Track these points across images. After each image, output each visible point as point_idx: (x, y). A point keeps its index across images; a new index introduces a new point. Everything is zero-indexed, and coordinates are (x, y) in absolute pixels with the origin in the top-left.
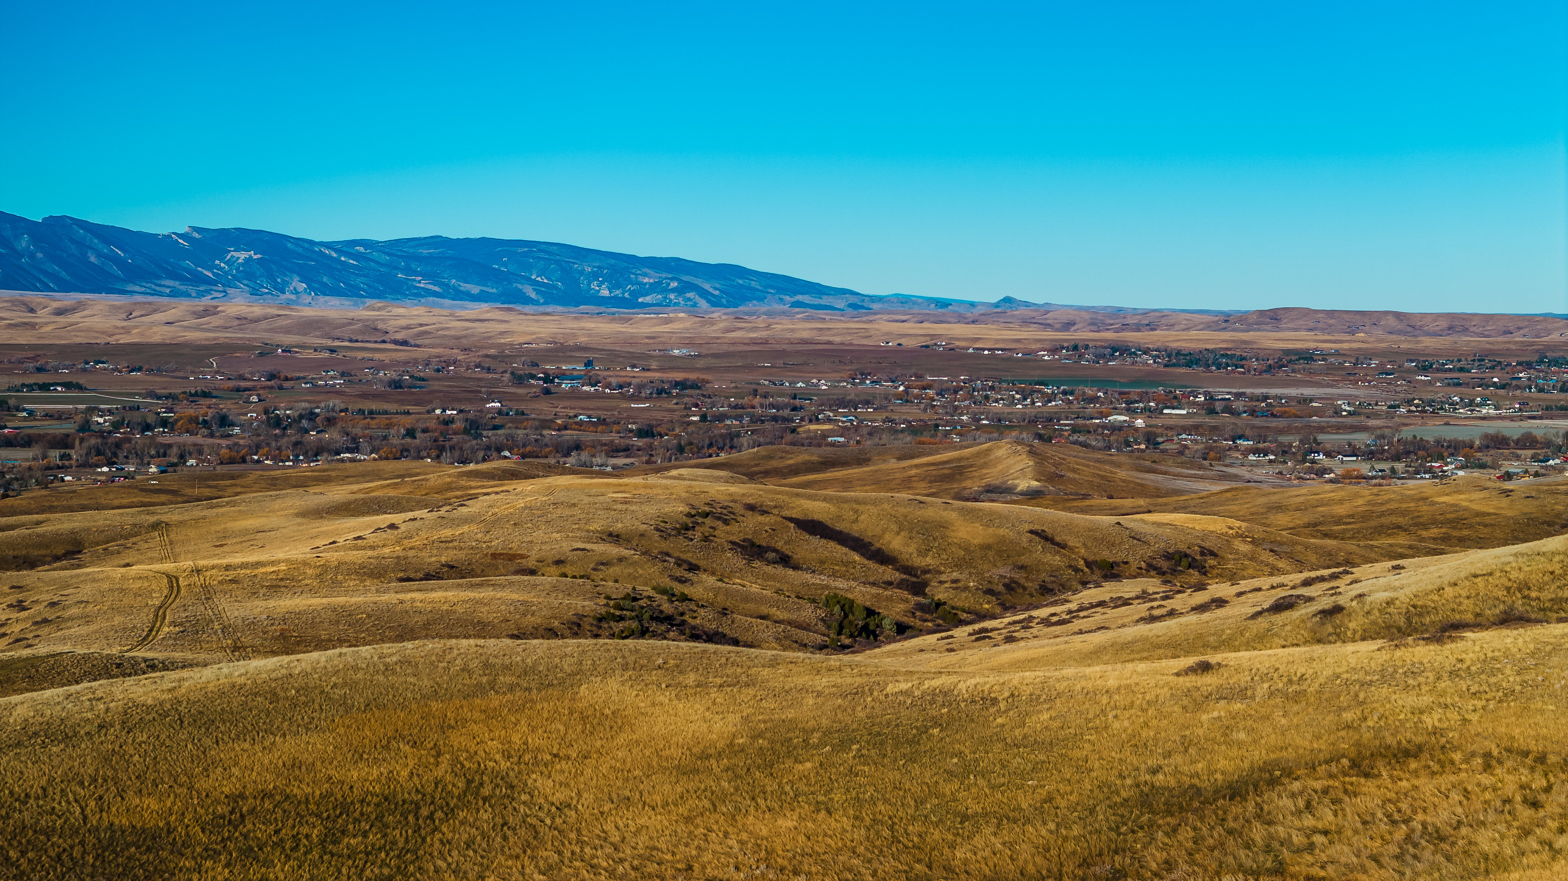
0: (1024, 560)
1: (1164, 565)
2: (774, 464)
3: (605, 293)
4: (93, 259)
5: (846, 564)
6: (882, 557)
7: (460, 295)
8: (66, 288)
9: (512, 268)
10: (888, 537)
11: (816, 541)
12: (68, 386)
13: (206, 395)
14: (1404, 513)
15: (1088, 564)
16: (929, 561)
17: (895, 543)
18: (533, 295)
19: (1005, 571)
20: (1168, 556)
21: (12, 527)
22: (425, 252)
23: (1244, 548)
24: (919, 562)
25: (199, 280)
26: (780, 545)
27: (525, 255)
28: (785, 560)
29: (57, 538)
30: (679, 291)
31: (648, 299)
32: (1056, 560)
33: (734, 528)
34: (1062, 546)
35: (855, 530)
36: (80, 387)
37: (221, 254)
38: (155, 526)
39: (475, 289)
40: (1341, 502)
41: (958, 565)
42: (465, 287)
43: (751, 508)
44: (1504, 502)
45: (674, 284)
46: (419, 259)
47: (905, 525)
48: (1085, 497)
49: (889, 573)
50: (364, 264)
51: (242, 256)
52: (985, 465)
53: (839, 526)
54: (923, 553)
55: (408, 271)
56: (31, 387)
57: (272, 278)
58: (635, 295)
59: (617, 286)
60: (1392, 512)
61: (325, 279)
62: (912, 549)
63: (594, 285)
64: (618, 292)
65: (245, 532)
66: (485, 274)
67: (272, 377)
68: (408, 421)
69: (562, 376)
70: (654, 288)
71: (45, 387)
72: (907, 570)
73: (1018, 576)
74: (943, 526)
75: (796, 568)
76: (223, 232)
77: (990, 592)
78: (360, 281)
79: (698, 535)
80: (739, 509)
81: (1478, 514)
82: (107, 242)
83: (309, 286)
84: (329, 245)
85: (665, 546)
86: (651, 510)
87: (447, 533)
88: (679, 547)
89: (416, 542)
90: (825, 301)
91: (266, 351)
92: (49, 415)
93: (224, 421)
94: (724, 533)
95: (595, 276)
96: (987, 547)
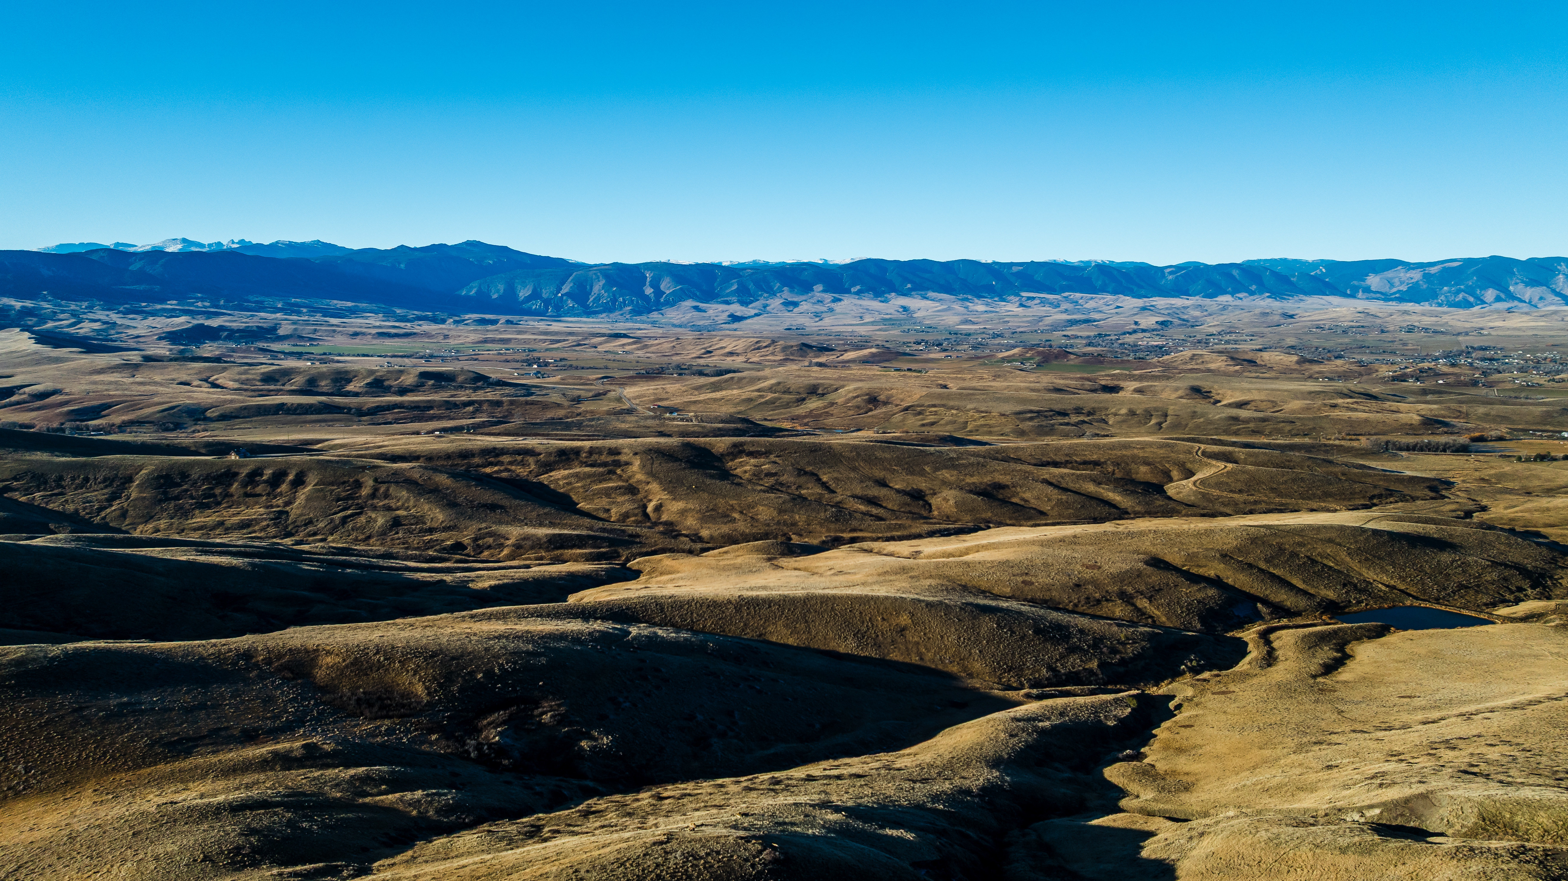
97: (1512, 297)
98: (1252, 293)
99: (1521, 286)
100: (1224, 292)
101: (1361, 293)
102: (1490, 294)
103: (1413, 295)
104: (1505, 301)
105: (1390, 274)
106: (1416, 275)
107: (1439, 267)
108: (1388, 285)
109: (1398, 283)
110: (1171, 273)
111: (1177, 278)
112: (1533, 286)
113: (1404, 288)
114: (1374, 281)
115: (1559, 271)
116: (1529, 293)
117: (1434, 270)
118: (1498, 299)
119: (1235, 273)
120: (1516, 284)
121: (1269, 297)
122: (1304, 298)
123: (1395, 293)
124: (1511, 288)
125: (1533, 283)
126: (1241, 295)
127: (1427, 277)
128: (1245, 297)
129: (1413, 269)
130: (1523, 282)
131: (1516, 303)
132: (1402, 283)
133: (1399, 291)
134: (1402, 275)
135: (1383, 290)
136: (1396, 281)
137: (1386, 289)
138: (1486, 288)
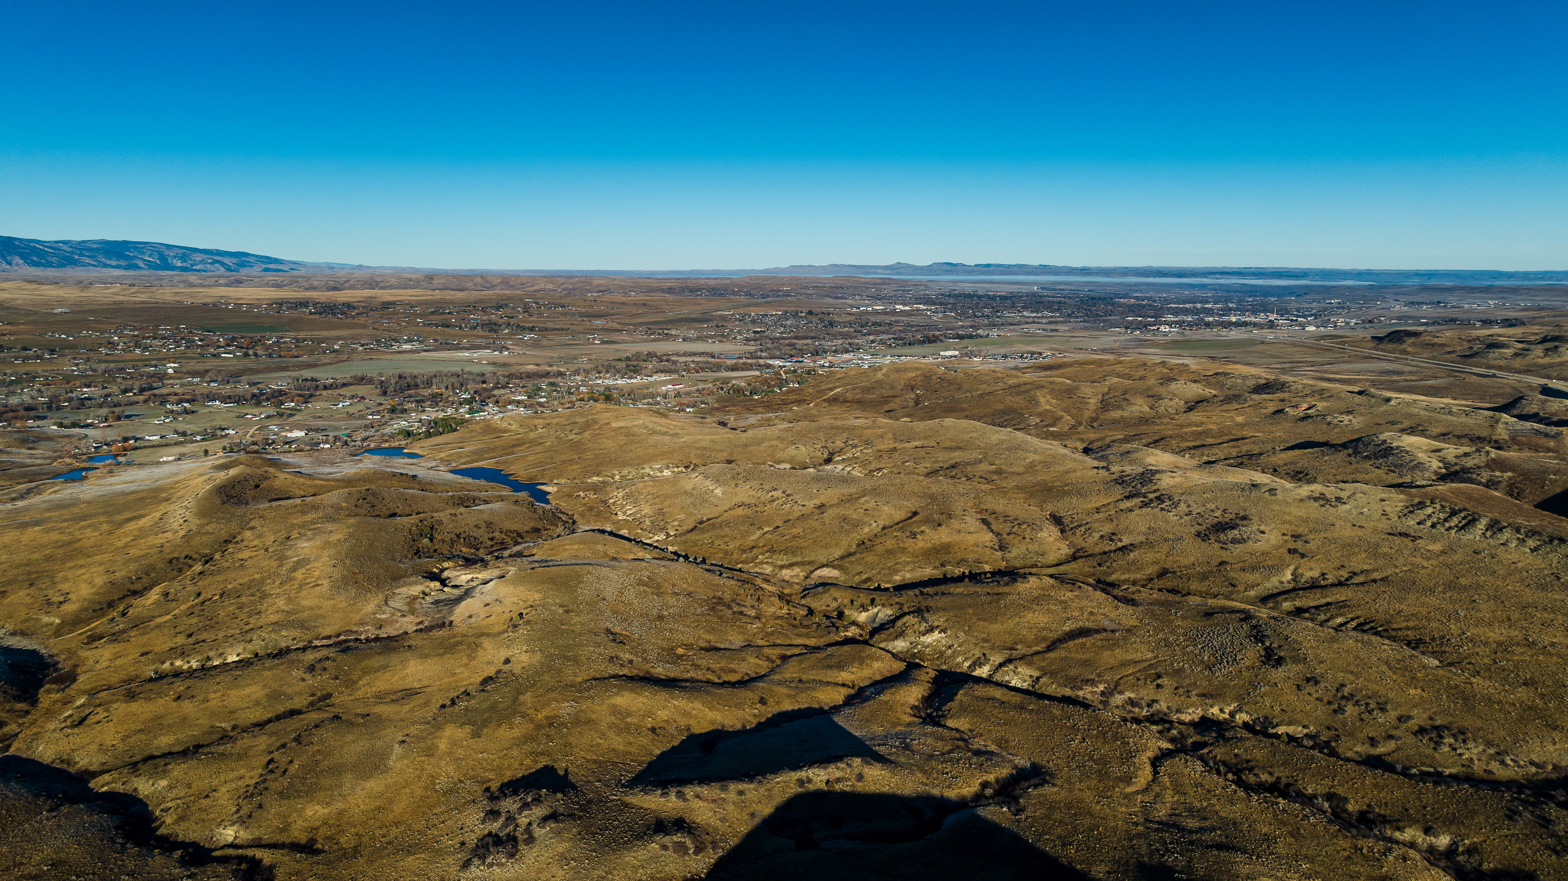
3: (179, 264)
7: (105, 266)
9: (135, 254)
18: (142, 266)
22: (95, 246)
27: (143, 248)
30: (213, 264)
31: (197, 267)
39: (114, 263)
42: (109, 262)
45: (210, 261)
46: (88, 249)
50: (57, 252)
55: (82, 255)
57: (5, 257)
58: (192, 265)
59: (185, 261)
63: (174, 261)
64: (185, 264)
66: (120, 256)
70: (202, 262)
78: (54, 259)
83: (25, 262)
84: (39, 242)
90: (281, 267)
95: (175, 257)
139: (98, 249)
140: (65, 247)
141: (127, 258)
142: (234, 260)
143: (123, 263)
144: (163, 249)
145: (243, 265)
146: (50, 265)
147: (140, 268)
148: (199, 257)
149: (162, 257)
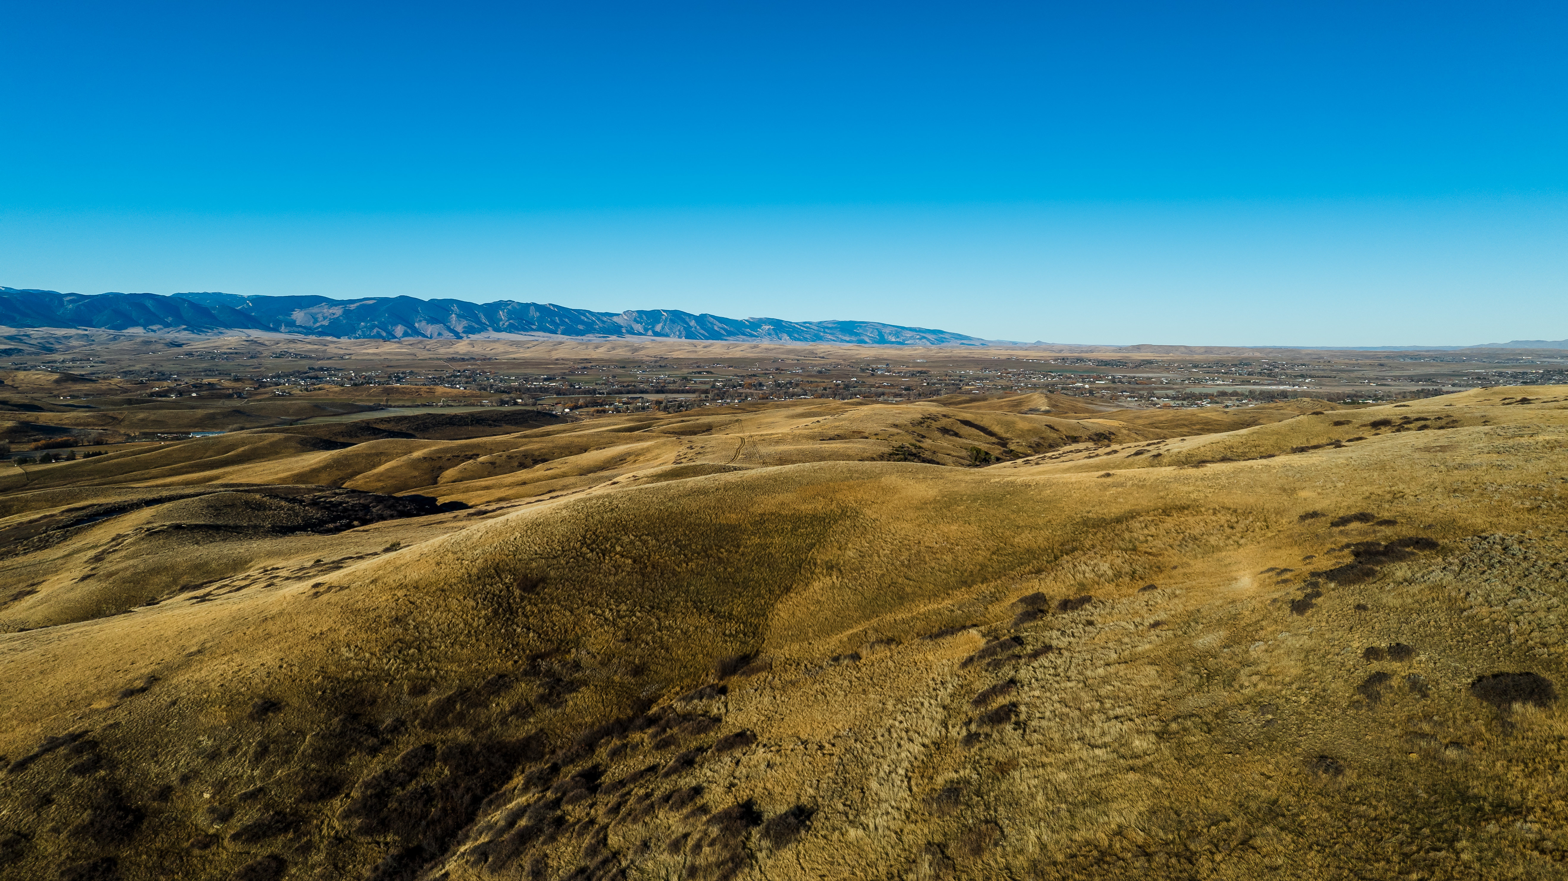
0: (1043, 435)
1: (1095, 438)
2: (953, 400)
3: (894, 340)
4: (716, 328)
5: (978, 436)
6: (991, 434)
7: (842, 341)
8: (707, 338)
9: (861, 331)
10: (993, 426)
11: (967, 428)
12: (708, 372)
13: (754, 376)
14: (1186, 420)
15: (1067, 437)
16: (1008, 435)
17: (996, 429)
18: (868, 341)
19: (1036, 439)
20: (1097, 435)
21: (689, 421)
22: (830, 326)
23: (1125, 432)
24: (1004, 435)
25: (752, 336)
26: (954, 429)
27: (866, 326)
28: (956, 434)
29: (704, 425)
30: (920, 339)
31: (909, 342)
32: (1054, 435)
33: (938, 423)
34: (1057, 430)
35: (982, 424)
36: (711, 373)
37: (760, 327)
38: (737, 421)
39: (848, 339)
40: (1162, 415)
41: (1019, 437)
42: (844, 338)
43: (944, 416)
44: (1225, 416)
45: (918, 337)
46: (828, 328)
47: (1000, 422)
48: (1066, 413)
49: (994, 440)
50: (809, 330)
51: (767, 327)
52: (1029, 401)
53: (976, 423)
54: (1006, 432)
55: (824, 332)
56: (695, 373)
57: (777, 335)
58: (904, 340)
59: (898, 337)
60: (1182, 419)
61: (796, 335)
62: (1002, 431)
63: (890, 337)
64: (898, 340)
65: (767, 423)
66: (852, 333)
67: (777, 369)
68: (824, 385)
69: (878, 369)
70: (911, 338)
71: (700, 373)
72: (1000, 438)
73: (1041, 441)
74: (1014, 423)
75: (960, 437)
76: (760, 319)
77: (1030, 447)
78: (808, 336)
79: (925, 425)
80: (940, 416)
81: (1215, 420)
82: (721, 323)
83: (790, 338)
84: (797, 323)
85: (913, 429)
86: (909, 416)
87: (837, 424)
88: (918, 429)
89: (826, 427)
90: (972, 342)
91: (775, 361)
92: (701, 383)
93: (761, 385)
94: (935, 425)
95: (890, 334)
96: (1030, 430)
97: (417, 332)
98: (167, 325)
99: (424, 323)
100: (135, 324)
101: (283, 327)
102: (399, 330)
103: (335, 329)
104: (411, 336)
105: (314, 310)
106: (338, 311)
107: (358, 304)
108: (312, 320)
109: (321, 319)
110: (70, 302)
111: (78, 307)
112: (433, 323)
113: (326, 323)
114: (299, 316)
115: (452, 311)
116: (430, 329)
117: (353, 307)
118: (406, 334)
119: (149, 304)
120: (420, 321)
121: (185, 329)
122: (225, 331)
123: (318, 328)
124: (416, 325)
125: (433, 321)
126: (154, 327)
127: (347, 313)
128: (159, 329)
129: (336, 305)
130: (425, 320)
131: (420, 338)
132: (325, 318)
133: (322, 326)
134: (325, 311)
135: (307, 325)
136: (320, 316)
137: (311, 324)
138: (396, 324)
139: (836, 328)
140: (813, 327)
141: (857, 334)
142: (934, 336)
143: (854, 338)
144: (880, 327)
145: (942, 341)
146: (806, 340)
147: (866, 343)
148: (909, 334)
149: (881, 334)
